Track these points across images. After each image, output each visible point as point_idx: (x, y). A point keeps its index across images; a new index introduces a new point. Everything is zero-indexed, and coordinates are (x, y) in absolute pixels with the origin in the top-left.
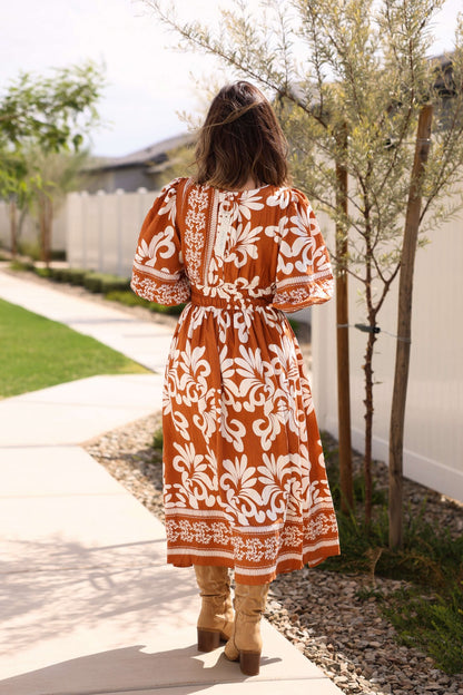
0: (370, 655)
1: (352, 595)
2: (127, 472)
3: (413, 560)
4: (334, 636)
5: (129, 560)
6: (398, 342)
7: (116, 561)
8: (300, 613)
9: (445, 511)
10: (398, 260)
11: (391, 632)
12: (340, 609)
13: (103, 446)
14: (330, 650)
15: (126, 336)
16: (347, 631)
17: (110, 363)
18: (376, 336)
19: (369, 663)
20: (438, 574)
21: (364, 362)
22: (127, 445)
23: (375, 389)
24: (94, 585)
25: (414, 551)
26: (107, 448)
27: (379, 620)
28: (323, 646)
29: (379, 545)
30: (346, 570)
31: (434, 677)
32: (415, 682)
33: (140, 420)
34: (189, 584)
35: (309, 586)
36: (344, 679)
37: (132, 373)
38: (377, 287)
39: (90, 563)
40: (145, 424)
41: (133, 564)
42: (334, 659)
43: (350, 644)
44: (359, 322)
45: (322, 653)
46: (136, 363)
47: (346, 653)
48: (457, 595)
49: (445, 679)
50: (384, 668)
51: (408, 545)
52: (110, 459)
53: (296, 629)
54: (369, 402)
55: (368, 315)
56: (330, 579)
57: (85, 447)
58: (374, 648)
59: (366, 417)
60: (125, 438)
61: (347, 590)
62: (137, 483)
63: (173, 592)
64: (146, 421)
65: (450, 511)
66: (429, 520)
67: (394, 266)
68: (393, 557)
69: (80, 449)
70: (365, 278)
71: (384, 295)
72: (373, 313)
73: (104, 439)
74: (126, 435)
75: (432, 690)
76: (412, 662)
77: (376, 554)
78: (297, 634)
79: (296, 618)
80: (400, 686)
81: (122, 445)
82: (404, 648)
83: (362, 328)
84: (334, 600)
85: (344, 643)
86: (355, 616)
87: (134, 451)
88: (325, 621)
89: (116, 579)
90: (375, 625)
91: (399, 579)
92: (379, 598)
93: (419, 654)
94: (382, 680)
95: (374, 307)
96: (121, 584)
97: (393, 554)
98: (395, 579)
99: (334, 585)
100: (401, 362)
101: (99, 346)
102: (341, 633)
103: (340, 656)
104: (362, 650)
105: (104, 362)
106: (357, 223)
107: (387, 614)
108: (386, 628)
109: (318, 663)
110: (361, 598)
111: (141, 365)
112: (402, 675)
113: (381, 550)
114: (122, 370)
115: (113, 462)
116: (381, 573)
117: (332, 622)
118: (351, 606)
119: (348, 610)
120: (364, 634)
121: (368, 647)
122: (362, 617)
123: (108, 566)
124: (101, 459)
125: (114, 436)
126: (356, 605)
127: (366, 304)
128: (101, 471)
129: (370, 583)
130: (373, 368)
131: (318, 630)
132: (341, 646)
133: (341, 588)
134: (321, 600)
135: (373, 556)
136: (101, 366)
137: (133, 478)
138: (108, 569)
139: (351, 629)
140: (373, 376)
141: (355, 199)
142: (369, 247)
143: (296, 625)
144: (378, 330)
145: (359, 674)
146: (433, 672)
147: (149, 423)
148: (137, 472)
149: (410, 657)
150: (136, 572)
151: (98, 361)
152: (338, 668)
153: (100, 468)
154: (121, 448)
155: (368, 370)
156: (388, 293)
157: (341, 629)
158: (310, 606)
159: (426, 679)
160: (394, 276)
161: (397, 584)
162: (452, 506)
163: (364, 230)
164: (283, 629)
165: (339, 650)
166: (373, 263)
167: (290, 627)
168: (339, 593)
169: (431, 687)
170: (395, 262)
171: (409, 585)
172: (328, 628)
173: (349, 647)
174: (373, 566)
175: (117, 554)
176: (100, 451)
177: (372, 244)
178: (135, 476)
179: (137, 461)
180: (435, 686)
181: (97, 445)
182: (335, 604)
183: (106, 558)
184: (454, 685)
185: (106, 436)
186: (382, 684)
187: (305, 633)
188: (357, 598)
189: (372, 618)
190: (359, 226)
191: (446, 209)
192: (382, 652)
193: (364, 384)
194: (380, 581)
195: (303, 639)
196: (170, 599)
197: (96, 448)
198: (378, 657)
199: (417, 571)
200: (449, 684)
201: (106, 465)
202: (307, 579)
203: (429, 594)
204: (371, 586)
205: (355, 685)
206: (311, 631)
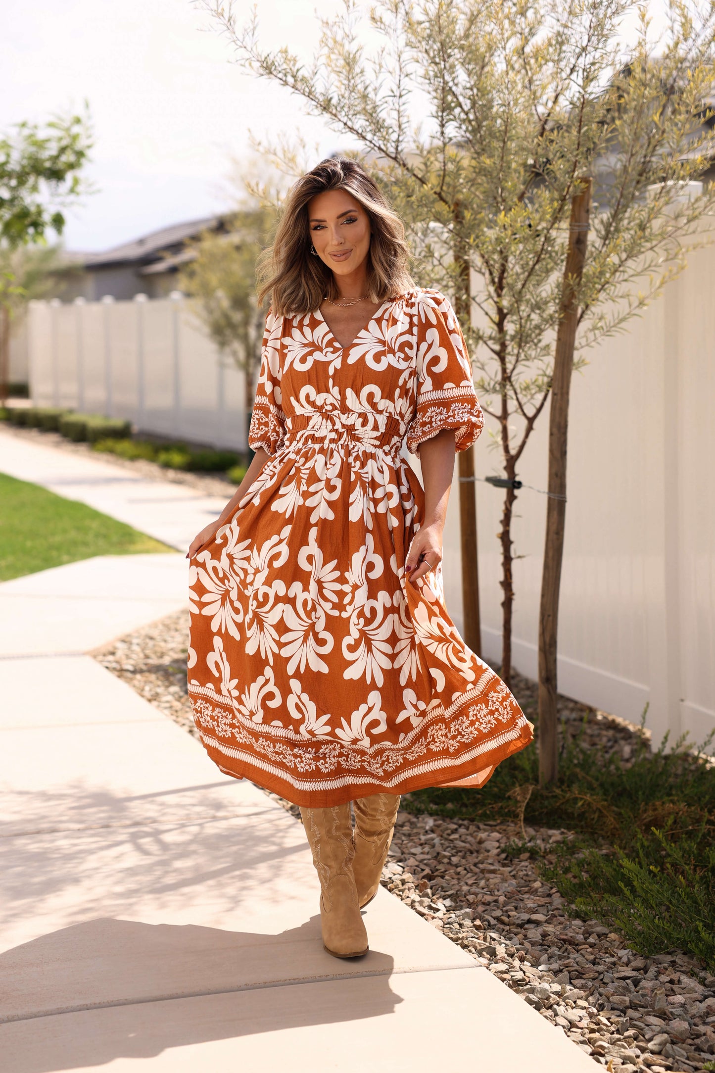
0: (534, 933)
1: (496, 851)
2: (160, 690)
3: (575, 800)
4: (480, 908)
5: (183, 812)
6: (550, 499)
7: (164, 814)
8: (430, 878)
9: (604, 733)
10: (545, 388)
11: (557, 900)
12: (483, 871)
13: (120, 654)
14: (478, 928)
15: (132, 501)
16: (496, 901)
17: (115, 538)
18: (517, 492)
19: (533, 944)
20: (610, 820)
21: (500, 529)
22: (155, 653)
23: (515, 565)
24: (139, 849)
25: (575, 789)
26: (128, 657)
27: (537, 884)
28: (467, 923)
29: (527, 780)
30: (485, 817)
31: (625, 959)
32: (600, 968)
33: (170, 617)
34: (274, 843)
35: (437, 841)
36: (502, 967)
37: (147, 551)
38: (516, 425)
39: (126, 818)
40: (176, 623)
41: (188, 817)
42: (485, 939)
43: (505, 919)
44: (492, 474)
45: (467, 932)
46: (150, 538)
47: (501, 932)
48: (643, 846)
49: (639, 962)
50: (554, 950)
51: (565, 780)
52: (134, 672)
53: (427, 901)
54: (507, 584)
55: (504, 463)
56: (462, 830)
57: (95, 657)
58: (537, 923)
59: (503, 604)
60: (151, 643)
61: (488, 845)
62: (177, 705)
63: (253, 854)
64: (178, 618)
65: (611, 733)
66: (585, 745)
67: (540, 397)
68: (547, 798)
69: (88, 660)
70: (499, 413)
71: (527, 436)
72: (511, 462)
73: (120, 645)
74: (151, 638)
75: (624, 978)
76: (591, 940)
77: (524, 793)
78: (430, 908)
79: (425, 886)
80: (580, 975)
81: (148, 652)
82: (577, 922)
83: (496, 482)
84: (472, 859)
85: (498, 919)
86: (504, 880)
87: (166, 661)
88: (465, 888)
89: (168, 838)
90: (534, 892)
91: (558, 828)
92: (533, 855)
93: (599, 929)
94: (555, 966)
95: (513, 452)
96: (178, 845)
97: (545, 793)
98: (550, 828)
99: (470, 838)
100: (554, 528)
101: (95, 515)
102: (488, 904)
103: (494, 935)
104: (521, 926)
105: (105, 536)
106: (490, 338)
107: (546, 876)
108: (549, 895)
109: (464, 947)
110: (510, 855)
111: (158, 541)
112: (579, 959)
113: (531, 788)
114: (132, 548)
115: (138, 676)
116: (532, 820)
117: (474, 889)
118: (497, 866)
119: (493, 872)
120: (521, 905)
121: (529, 921)
122: (514, 882)
123: (154, 821)
124: (121, 672)
125: (135, 641)
126: (504, 865)
127: (501, 450)
128: (123, 689)
129: (518, 834)
130: (512, 537)
131: (458, 901)
132: (493, 922)
133: (481, 842)
134: (455, 860)
135: (522, 795)
136: (101, 542)
137: (169, 698)
138: (155, 825)
139: (502, 899)
140: (513, 547)
141: (484, 305)
142: (504, 370)
143: (427, 895)
144: (519, 485)
145: (522, 960)
146: (622, 953)
147: (182, 621)
148: (174, 689)
149: (587, 934)
150: (194, 829)
151: (97, 535)
152: (493, 953)
153: (121, 685)
154: (147, 657)
155: (506, 539)
156: (532, 434)
157: (488, 898)
158: (441, 868)
159: (614, 964)
160: (539, 410)
161: (556, 835)
162: (612, 726)
163: (497, 347)
164: (409, 901)
165: (490, 927)
166: (511, 393)
167: (417, 899)
168: (477, 849)
169: (622, 975)
170: (540, 390)
171: (571, 836)
172: (471, 898)
173: (503, 923)
174: (521, 810)
175: (163, 804)
176: (117, 662)
177: (509, 367)
178: (173, 694)
179: (173, 674)
180: (628, 972)
181: (113, 653)
182: (475, 865)
183: (149, 810)
184: (653, 970)
185: (123, 641)
186: (556, 973)
187: (440, 905)
188: (503, 856)
189: (528, 882)
190: (490, 343)
191: (609, 318)
192: (550, 929)
193: (501, 559)
194: (531, 831)
195: (439, 914)
196: (252, 863)
197: (111, 658)
198: (545, 935)
199: (582, 816)
200: (645, 970)
201: (129, 681)
202: (433, 831)
203: (599, 847)
204: (521, 838)
205: (519, 975)
206: (448, 902)
